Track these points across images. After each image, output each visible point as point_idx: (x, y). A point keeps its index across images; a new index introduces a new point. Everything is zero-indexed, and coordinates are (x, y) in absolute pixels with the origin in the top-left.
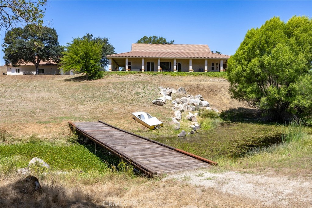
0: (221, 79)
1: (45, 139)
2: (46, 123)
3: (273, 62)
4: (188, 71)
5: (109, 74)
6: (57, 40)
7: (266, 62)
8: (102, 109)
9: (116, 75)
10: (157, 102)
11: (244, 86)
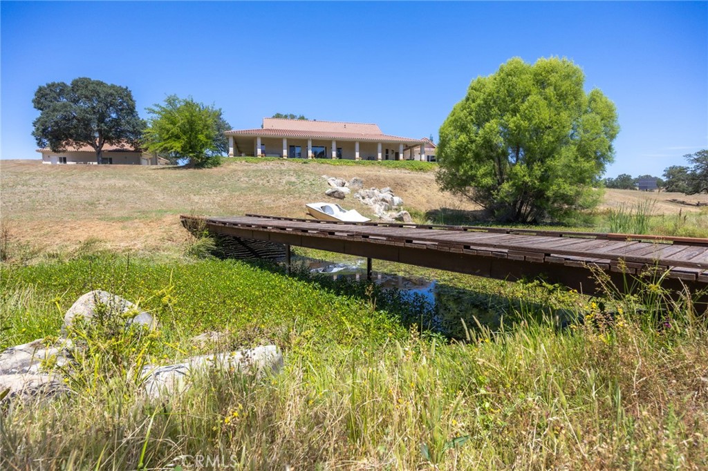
0: (403, 171)
1: (124, 251)
2: (122, 220)
3: (525, 124)
4: (355, 159)
5: (228, 161)
6: (134, 108)
7: (511, 125)
8: (240, 201)
9: (243, 162)
10: (334, 192)
11: (471, 167)
